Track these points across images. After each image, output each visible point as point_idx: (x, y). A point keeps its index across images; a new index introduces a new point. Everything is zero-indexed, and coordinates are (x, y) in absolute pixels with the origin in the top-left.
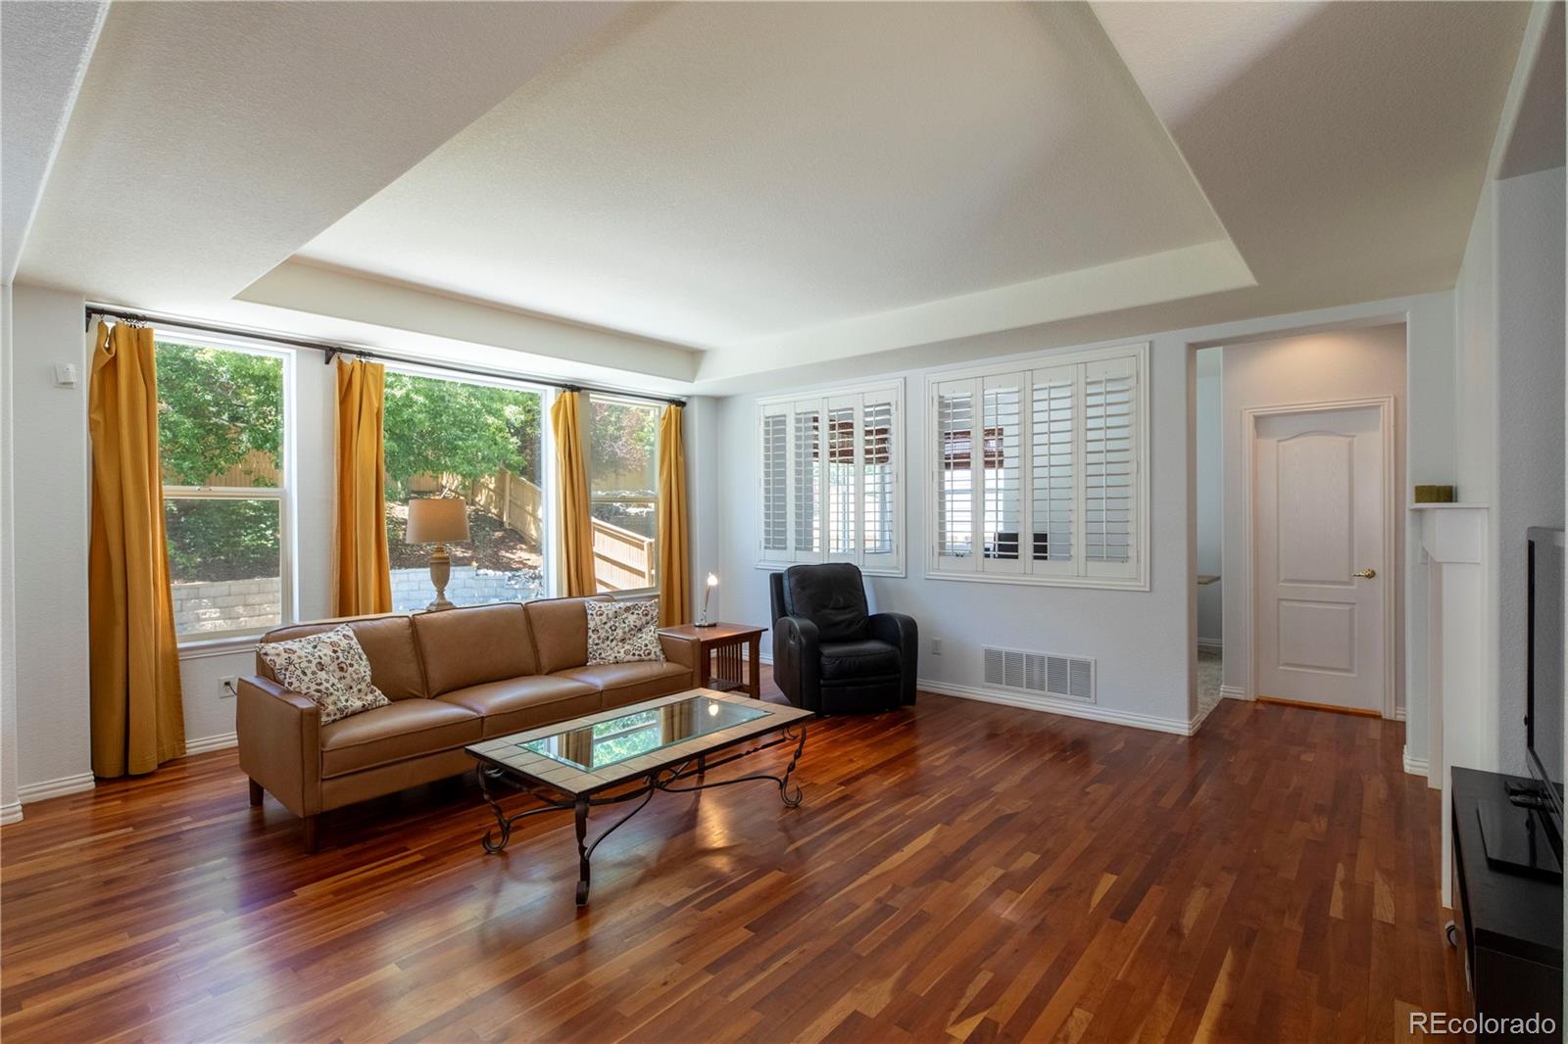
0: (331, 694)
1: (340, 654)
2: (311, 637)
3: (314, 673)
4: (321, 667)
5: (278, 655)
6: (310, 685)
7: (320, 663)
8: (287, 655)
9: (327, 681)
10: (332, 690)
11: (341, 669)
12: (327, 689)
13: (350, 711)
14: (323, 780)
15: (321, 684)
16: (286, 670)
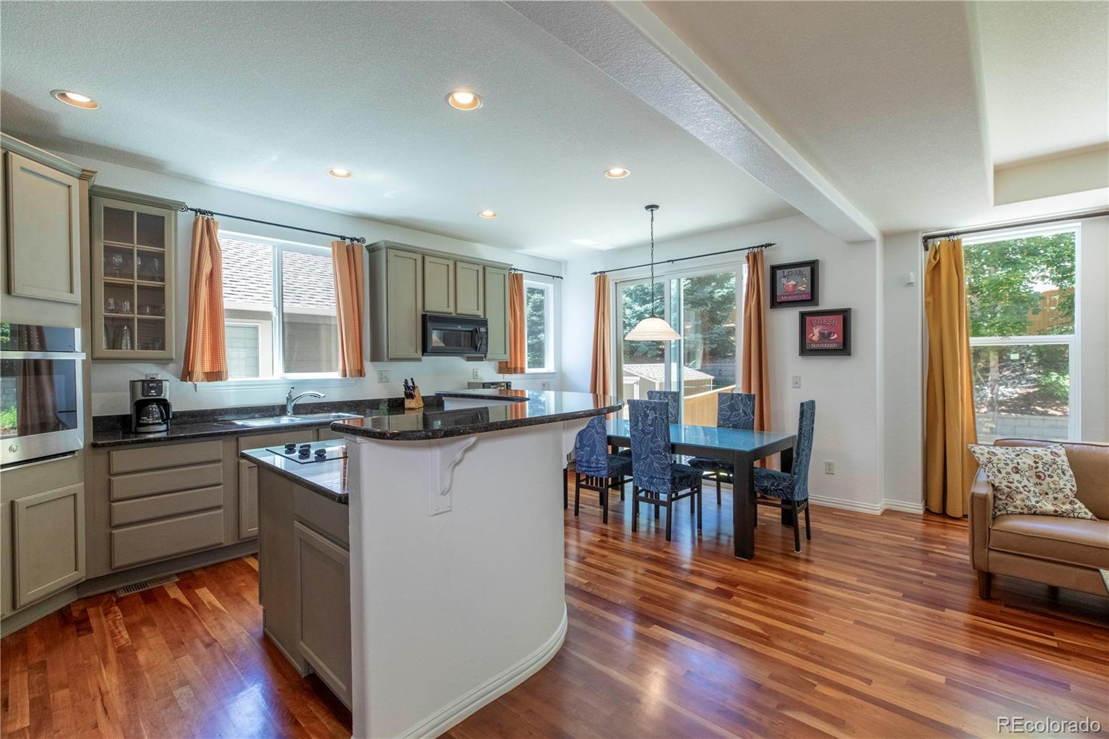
0: (1021, 493)
1: (1040, 465)
2: (1018, 448)
3: (1008, 473)
4: (1017, 471)
5: (982, 454)
6: (1003, 481)
7: (1016, 468)
8: (988, 456)
9: (1020, 482)
10: (1022, 490)
11: (1039, 477)
12: (1017, 488)
13: (1039, 510)
14: (989, 549)
15: (1013, 483)
16: (986, 466)
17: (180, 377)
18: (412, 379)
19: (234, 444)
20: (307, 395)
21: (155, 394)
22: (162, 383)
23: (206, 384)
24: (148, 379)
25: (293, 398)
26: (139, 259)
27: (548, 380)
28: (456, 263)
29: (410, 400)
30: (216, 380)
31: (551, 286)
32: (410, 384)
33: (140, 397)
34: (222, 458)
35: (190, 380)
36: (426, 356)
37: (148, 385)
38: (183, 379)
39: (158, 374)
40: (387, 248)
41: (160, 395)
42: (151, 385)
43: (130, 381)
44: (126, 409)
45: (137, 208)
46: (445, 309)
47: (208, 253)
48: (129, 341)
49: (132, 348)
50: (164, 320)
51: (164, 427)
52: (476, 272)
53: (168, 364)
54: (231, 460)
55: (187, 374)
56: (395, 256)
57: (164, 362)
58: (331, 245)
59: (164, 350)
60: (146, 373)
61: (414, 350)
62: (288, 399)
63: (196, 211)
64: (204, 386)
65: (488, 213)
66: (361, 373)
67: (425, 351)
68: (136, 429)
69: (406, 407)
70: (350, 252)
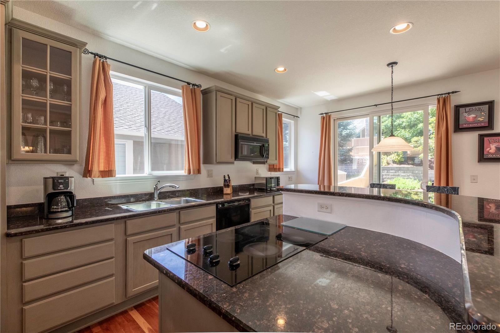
17: (82, 174)
18: (228, 175)
19: (123, 225)
20: (166, 186)
21: (63, 188)
22: (68, 179)
23: (101, 179)
24: (59, 176)
25: (159, 188)
26: (52, 84)
27: (292, 175)
28: (252, 103)
29: (227, 189)
30: (109, 177)
31: (292, 122)
32: (227, 178)
33: (51, 190)
34: (114, 238)
35: (90, 176)
36: (236, 161)
37: (57, 181)
38: (85, 176)
39: (66, 172)
40: (216, 91)
41: (67, 189)
42: (60, 181)
43: (44, 178)
44: (41, 199)
45: (50, 43)
46: (247, 132)
47: (103, 85)
48: (43, 147)
49: (45, 152)
50: (71, 130)
51: (70, 213)
52: (262, 110)
53: (73, 165)
54: (120, 239)
55: (87, 173)
56: (221, 96)
57: (70, 163)
58: (181, 87)
59: (70, 154)
60: (57, 171)
61: (230, 157)
62: (155, 189)
63: (96, 55)
64: (99, 180)
65: (281, 69)
66: (199, 171)
67: (236, 157)
68: (47, 215)
69: (224, 193)
70: (193, 92)
